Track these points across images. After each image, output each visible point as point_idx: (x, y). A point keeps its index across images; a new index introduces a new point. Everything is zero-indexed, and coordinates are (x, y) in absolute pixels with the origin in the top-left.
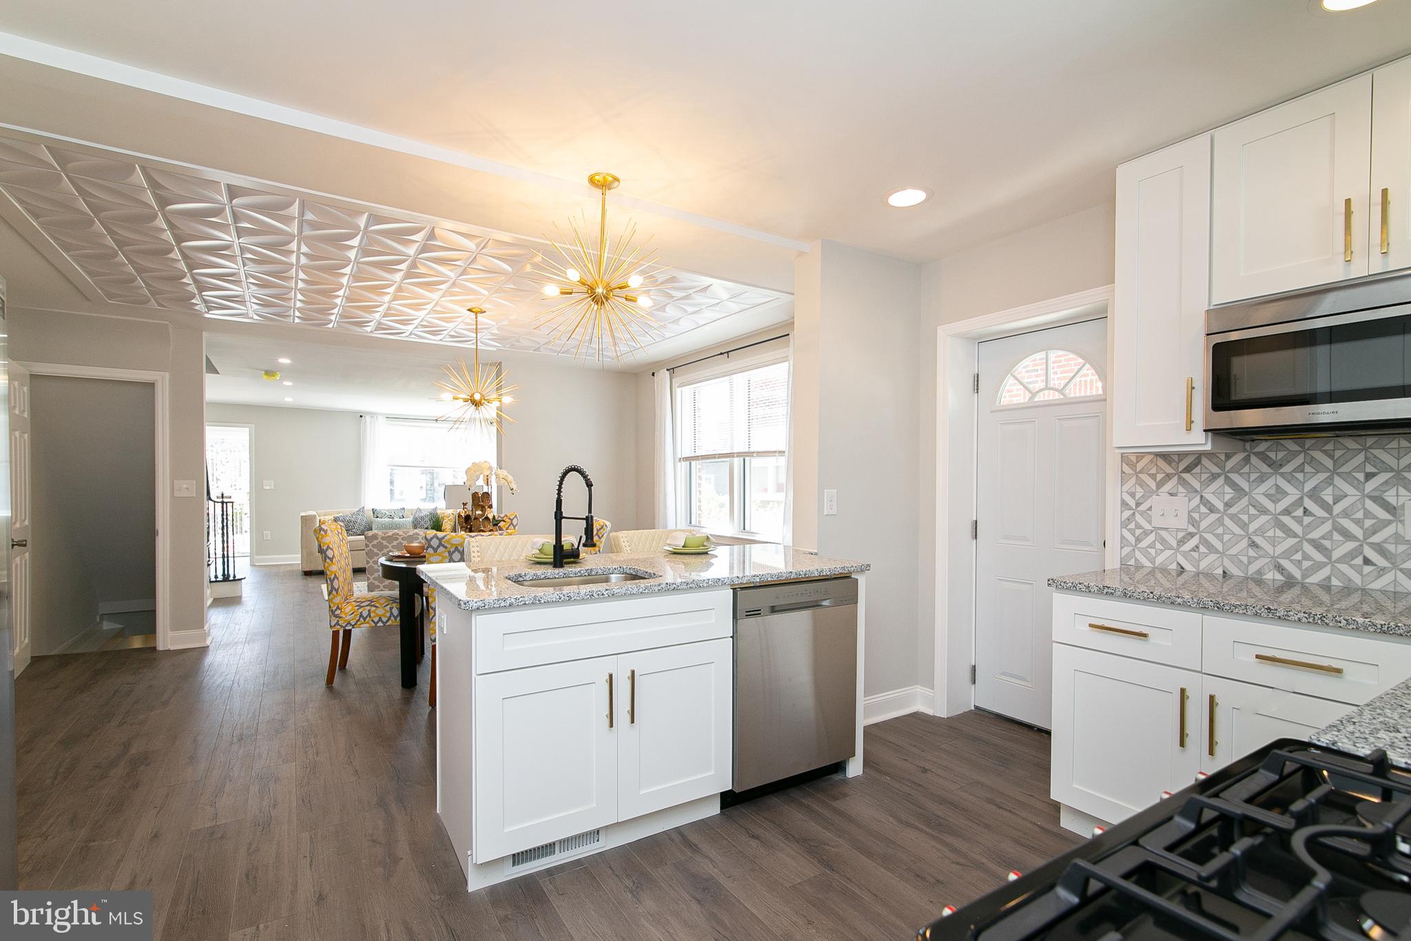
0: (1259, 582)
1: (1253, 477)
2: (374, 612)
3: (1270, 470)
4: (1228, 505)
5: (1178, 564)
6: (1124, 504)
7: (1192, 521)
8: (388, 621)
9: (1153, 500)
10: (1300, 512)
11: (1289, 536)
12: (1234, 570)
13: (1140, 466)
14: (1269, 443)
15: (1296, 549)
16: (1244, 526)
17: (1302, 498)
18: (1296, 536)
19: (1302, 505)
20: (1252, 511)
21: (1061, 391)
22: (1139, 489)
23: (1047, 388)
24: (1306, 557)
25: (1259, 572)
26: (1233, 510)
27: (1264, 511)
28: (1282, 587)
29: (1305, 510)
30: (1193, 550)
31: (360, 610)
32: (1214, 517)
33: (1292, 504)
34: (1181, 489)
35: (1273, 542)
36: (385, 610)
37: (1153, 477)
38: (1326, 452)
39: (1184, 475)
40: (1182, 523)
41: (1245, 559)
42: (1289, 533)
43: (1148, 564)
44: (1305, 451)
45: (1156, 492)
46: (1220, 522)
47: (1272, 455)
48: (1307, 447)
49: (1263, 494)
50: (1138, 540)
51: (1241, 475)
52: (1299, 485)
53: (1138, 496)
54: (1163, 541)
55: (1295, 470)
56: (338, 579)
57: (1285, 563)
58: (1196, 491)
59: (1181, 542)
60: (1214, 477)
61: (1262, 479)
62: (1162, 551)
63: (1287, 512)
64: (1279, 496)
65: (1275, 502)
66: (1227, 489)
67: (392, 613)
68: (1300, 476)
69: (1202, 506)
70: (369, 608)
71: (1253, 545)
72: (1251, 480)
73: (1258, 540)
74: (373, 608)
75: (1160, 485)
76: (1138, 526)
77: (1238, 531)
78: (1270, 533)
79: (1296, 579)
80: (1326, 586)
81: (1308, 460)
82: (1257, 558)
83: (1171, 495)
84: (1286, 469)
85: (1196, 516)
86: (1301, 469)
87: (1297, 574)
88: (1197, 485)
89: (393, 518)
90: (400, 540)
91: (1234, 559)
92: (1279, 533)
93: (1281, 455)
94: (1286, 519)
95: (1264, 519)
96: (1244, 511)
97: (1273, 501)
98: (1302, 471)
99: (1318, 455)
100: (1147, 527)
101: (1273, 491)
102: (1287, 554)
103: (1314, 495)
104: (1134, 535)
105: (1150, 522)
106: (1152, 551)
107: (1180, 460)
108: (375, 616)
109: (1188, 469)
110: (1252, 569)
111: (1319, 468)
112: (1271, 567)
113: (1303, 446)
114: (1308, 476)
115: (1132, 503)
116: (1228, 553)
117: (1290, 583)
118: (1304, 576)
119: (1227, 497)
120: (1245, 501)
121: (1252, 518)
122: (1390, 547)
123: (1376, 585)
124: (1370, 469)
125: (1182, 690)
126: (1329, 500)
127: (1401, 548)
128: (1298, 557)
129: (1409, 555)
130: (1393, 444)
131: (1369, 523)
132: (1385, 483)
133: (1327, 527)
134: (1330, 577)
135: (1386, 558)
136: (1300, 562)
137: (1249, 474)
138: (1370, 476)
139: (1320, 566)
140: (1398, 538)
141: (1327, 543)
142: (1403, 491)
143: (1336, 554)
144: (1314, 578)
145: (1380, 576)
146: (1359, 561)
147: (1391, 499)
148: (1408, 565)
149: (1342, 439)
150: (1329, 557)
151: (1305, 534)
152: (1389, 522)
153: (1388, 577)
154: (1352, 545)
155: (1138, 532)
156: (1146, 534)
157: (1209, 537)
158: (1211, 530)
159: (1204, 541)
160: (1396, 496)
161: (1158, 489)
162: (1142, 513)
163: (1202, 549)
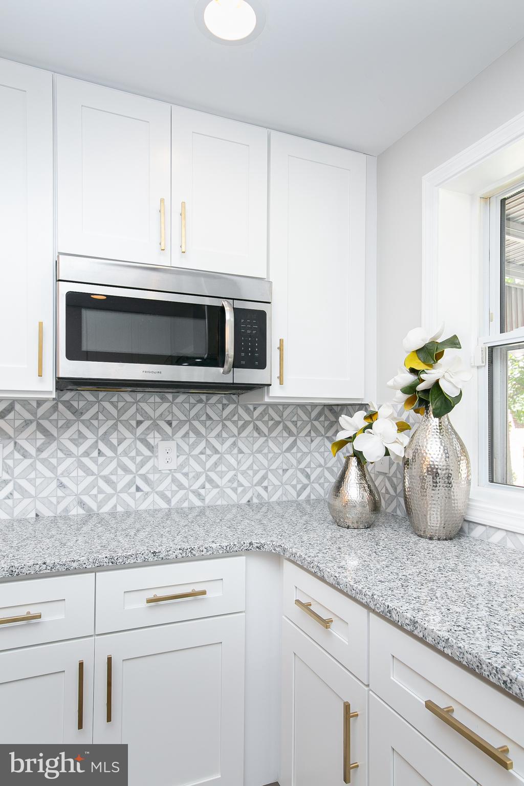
0: (66, 519)
1: (61, 423)
3: (74, 418)
4: (39, 450)
7: (6, 469)
10: (95, 454)
11: (88, 475)
12: (45, 512)
14: (73, 393)
15: (93, 485)
16: (53, 469)
17: (97, 442)
18: (93, 474)
19: (97, 447)
20: (60, 455)
24: (101, 491)
25: (66, 510)
26: (44, 455)
27: (69, 455)
28: (83, 520)
29: (99, 452)
30: (7, 498)
32: (27, 463)
33: (90, 447)
35: (76, 481)
38: (112, 403)
41: (54, 500)
42: (89, 472)
44: (99, 402)
46: (32, 467)
47: (75, 404)
49: (69, 439)
51: (50, 421)
52: (95, 430)
55: (92, 418)
57: (86, 499)
58: (11, 438)
60: (27, 424)
61: (68, 425)
63: (87, 454)
64: (81, 440)
65: (77, 445)
66: (39, 435)
68: (95, 423)
69: (15, 453)
71: (62, 485)
72: (59, 426)
73: (65, 481)
77: (49, 474)
79: (93, 510)
80: (113, 514)
81: (101, 409)
82: (64, 498)
84: (86, 417)
85: (10, 463)
86: (96, 417)
87: (94, 506)
88: (11, 432)
91: (45, 502)
92: (81, 473)
93: (82, 404)
94: (86, 461)
95: (70, 461)
96: (53, 455)
97: (76, 445)
98: (97, 419)
101: (76, 436)
102: (86, 491)
103: (105, 438)
109: (5, 415)
110: (60, 508)
111: (109, 416)
112: (75, 503)
113: (97, 397)
114: (101, 423)
116: (41, 496)
117: (90, 514)
118: (99, 507)
119: (39, 443)
120: (54, 446)
121: (60, 462)
122: (150, 476)
123: (143, 507)
124: (139, 418)
125: (81, 665)
126: (115, 442)
127: (157, 476)
128: (95, 491)
129: (161, 481)
130: (152, 400)
131: (139, 459)
132: (148, 428)
133: (114, 464)
134: (115, 506)
135: (149, 485)
136: (96, 496)
137: (57, 420)
138: (139, 423)
139: (110, 497)
140: (155, 469)
141: (114, 478)
142: (157, 435)
143: (120, 486)
144: (106, 509)
145: (145, 499)
146: (133, 489)
147: (151, 441)
148: (160, 488)
149: (122, 394)
150: (115, 489)
151: (100, 471)
152: (150, 458)
153: (150, 499)
154: (129, 477)
157: (23, 483)
158: (25, 475)
159: (18, 487)
160: (154, 439)
163: (16, 495)
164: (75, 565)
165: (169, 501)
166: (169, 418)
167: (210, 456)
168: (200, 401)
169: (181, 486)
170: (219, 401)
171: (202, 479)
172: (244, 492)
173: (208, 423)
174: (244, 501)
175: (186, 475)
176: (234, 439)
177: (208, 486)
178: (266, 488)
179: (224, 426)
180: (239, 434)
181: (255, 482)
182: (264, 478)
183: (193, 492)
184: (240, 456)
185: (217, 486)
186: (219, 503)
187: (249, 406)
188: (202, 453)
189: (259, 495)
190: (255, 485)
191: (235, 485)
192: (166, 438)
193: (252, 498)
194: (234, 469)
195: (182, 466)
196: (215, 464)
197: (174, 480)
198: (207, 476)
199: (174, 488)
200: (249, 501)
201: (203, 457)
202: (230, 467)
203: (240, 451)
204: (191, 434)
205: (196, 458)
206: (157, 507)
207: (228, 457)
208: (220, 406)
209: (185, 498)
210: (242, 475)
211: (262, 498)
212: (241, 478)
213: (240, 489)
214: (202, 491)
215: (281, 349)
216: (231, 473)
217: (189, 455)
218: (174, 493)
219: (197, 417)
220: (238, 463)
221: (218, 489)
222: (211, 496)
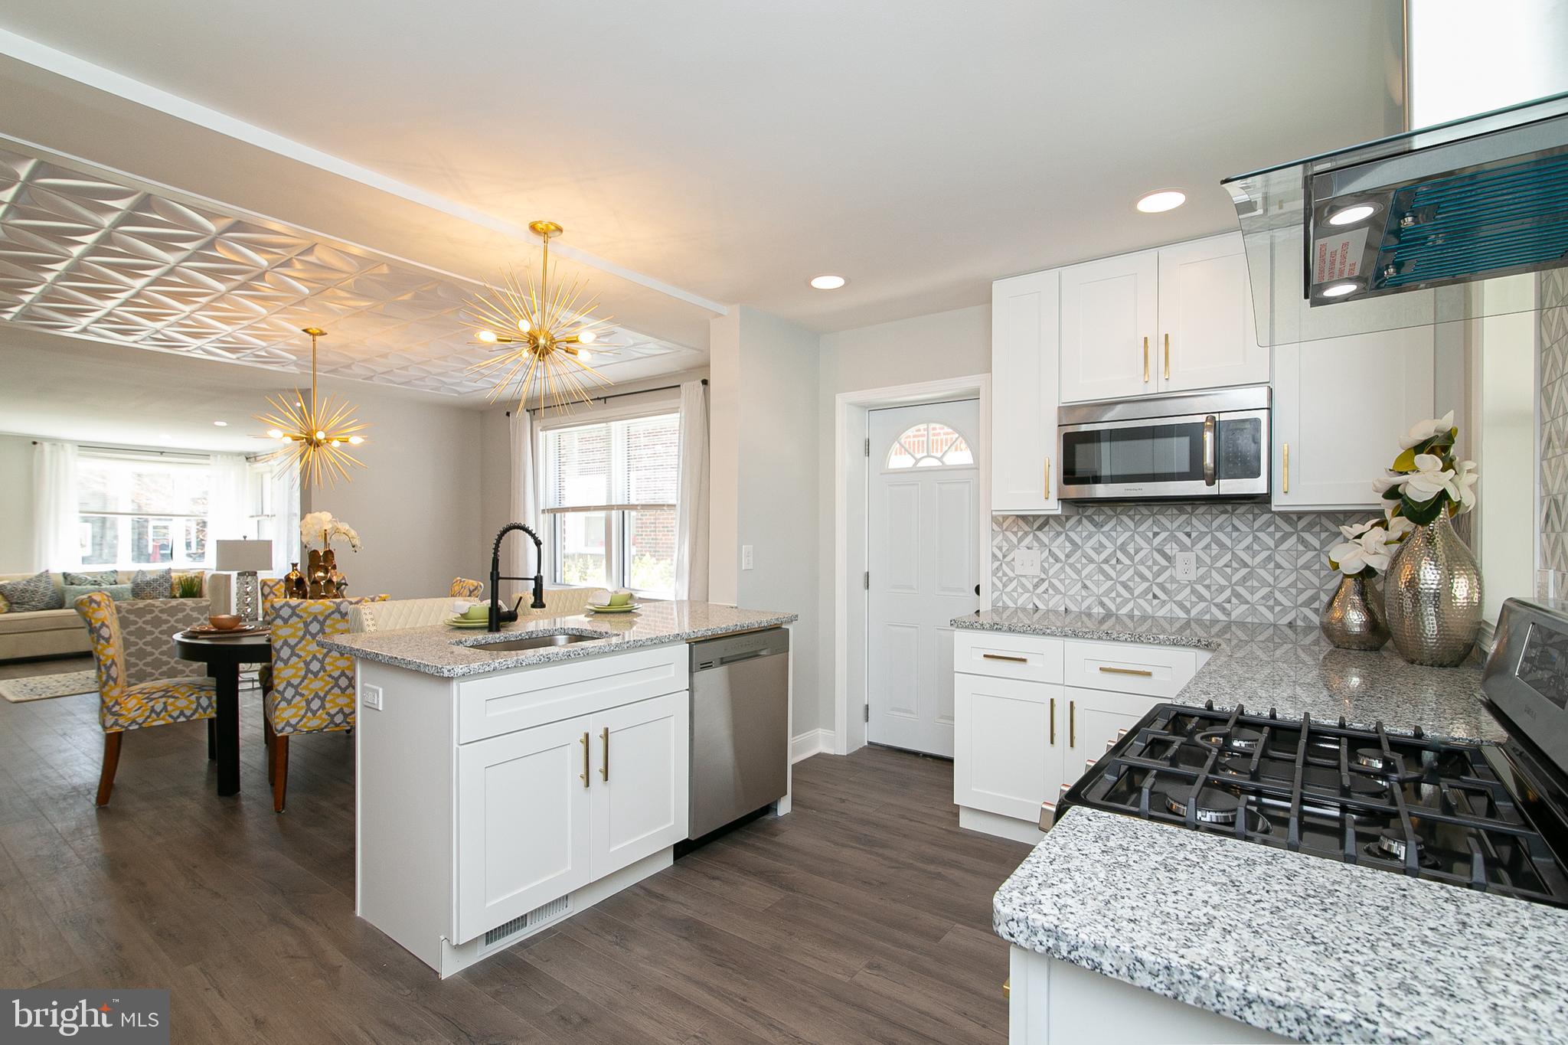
0: (1089, 615)
1: (1084, 534)
2: (172, 704)
3: (1095, 529)
4: (1068, 556)
5: (1034, 604)
6: (994, 556)
7: (1044, 570)
8: (193, 714)
9: (1015, 553)
10: (1114, 561)
11: (1107, 579)
12: (1073, 608)
13: (1005, 526)
14: (1094, 509)
15: (1111, 589)
16: (1078, 572)
17: (1115, 551)
18: (1112, 579)
19: (1115, 556)
20: (1084, 561)
21: (940, 459)
22: (1005, 544)
23: (928, 456)
24: (1119, 595)
25: (1089, 607)
26: (1071, 560)
27: (1091, 561)
28: (1103, 618)
29: (1118, 560)
30: (1044, 592)
31: (151, 704)
32: (1059, 565)
33: (1109, 555)
34: (1035, 544)
35: (1098, 584)
36: (189, 701)
37: (1015, 534)
38: (1129, 516)
39: (1036, 532)
40: (1036, 571)
41: (1079, 598)
42: (1108, 577)
43: (1011, 604)
44: (1117, 517)
45: (1017, 547)
46: (1062, 569)
47: (1097, 518)
48: (1118, 512)
49: (1091, 548)
50: (1005, 586)
51: (1076, 533)
52: (1113, 541)
53: (1004, 549)
54: (1023, 586)
55: (1110, 530)
56: (116, 666)
57: (1105, 600)
58: (1046, 546)
59: (1036, 586)
60: (1058, 534)
61: (1090, 536)
62: (1022, 594)
63: (1106, 561)
64: (1101, 549)
65: (1099, 554)
66: (1067, 544)
67: (199, 704)
68: (1114, 534)
69: (1050, 558)
70: (164, 700)
71: (1085, 587)
72: (1083, 537)
73: (1088, 583)
74: (171, 700)
75: (1020, 540)
76: (1005, 574)
77: (1075, 577)
78: (1096, 578)
79: (1112, 611)
80: (1131, 616)
81: (1119, 522)
82: (1087, 597)
83: (1028, 548)
84: (1105, 529)
85: (1046, 565)
86: (1114, 529)
87: (1113, 608)
88: (1046, 541)
89: (99, 584)
90: (157, 613)
91: (1073, 598)
92: (1102, 578)
93: (1102, 518)
94: (1105, 567)
95: (1092, 566)
96: (1078, 561)
97: (1097, 553)
98: (1115, 531)
99: (1125, 519)
100: (1011, 574)
101: (1097, 545)
102: (1107, 593)
103: (1123, 548)
104: (1001, 581)
105: (1013, 571)
106: (1015, 594)
107: (1035, 521)
108: (174, 710)
109: (1040, 528)
110: (1085, 605)
111: (1127, 528)
112: (1097, 603)
114: (1119, 534)
115: (1000, 556)
116: (1069, 593)
117: (1109, 615)
118: (1117, 610)
119: (1067, 550)
120: (1079, 553)
121: (1084, 566)
122: (1168, 586)
123: (1160, 613)
124: (1156, 529)
125: (1052, 700)
126: (1132, 552)
127: (1175, 586)
128: (1113, 594)
129: (1179, 592)
130: (1169, 512)
131: (1155, 568)
132: (1165, 539)
133: (1131, 572)
134: (1133, 609)
135: (1166, 593)
136: (1114, 598)
137: (1081, 532)
138: (1156, 534)
139: (1127, 601)
140: (1172, 579)
141: (1131, 584)
142: (1174, 544)
143: (1137, 593)
144: (1124, 611)
145: (1162, 607)
146: (1150, 596)
147: (1168, 552)
148: (1178, 598)
149: (1139, 508)
150: (1132, 594)
151: (1118, 577)
152: (1167, 568)
153: (1167, 607)
154: (1146, 585)
155: (1005, 579)
156: (1011, 580)
157: (1055, 582)
158: (1056, 575)
159: (1052, 585)
160: (1171, 549)
161: (1019, 543)
162: (1007, 564)
163: (1051, 591)
164: (1048, 631)
165: (1188, 612)
166: (1188, 529)
167: (1237, 570)
168: (1225, 512)
169: (1201, 598)
171: (1228, 593)
172: (1285, 611)
173: (1235, 534)
174: (1285, 620)
175: (1208, 587)
176: (1269, 552)
177: (1234, 601)
179: (1256, 538)
180: (1276, 547)
181: (1299, 603)
183: (1216, 605)
184: (1278, 571)
185: (1247, 602)
186: (1249, 620)
187: (1291, 515)
188: (1226, 566)
189: (1305, 618)
190: (1301, 606)
191: (1271, 603)
192: (1184, 548)
193: (1295, 619)
194: (1270, 585)
195: (1202, 577)
196: (1244, 579)
197: (1194, 591)
198: (1233, 590)
199: (1194, 599)
200: (1290, 623)
201: (1228, 570)
202: (1264, 583)
203: (1278, 566)
204: (1214, 546)
205: (1220, 571)
206: (1173, 615)
207: (1262, 572)
209: (1207, 611)
210: (1281, 592)
211: (1311, 621)
212: (1278, 595)
213: (1277, 609)
214: (1227, 606)
215: (1285, 454)
216: (1265, 590)
217: (1211, 567)
218: (1193, 605)
219: (1221, 528)
220: (1275, 580)
221: (1247, 606)
222: (1238, 611)
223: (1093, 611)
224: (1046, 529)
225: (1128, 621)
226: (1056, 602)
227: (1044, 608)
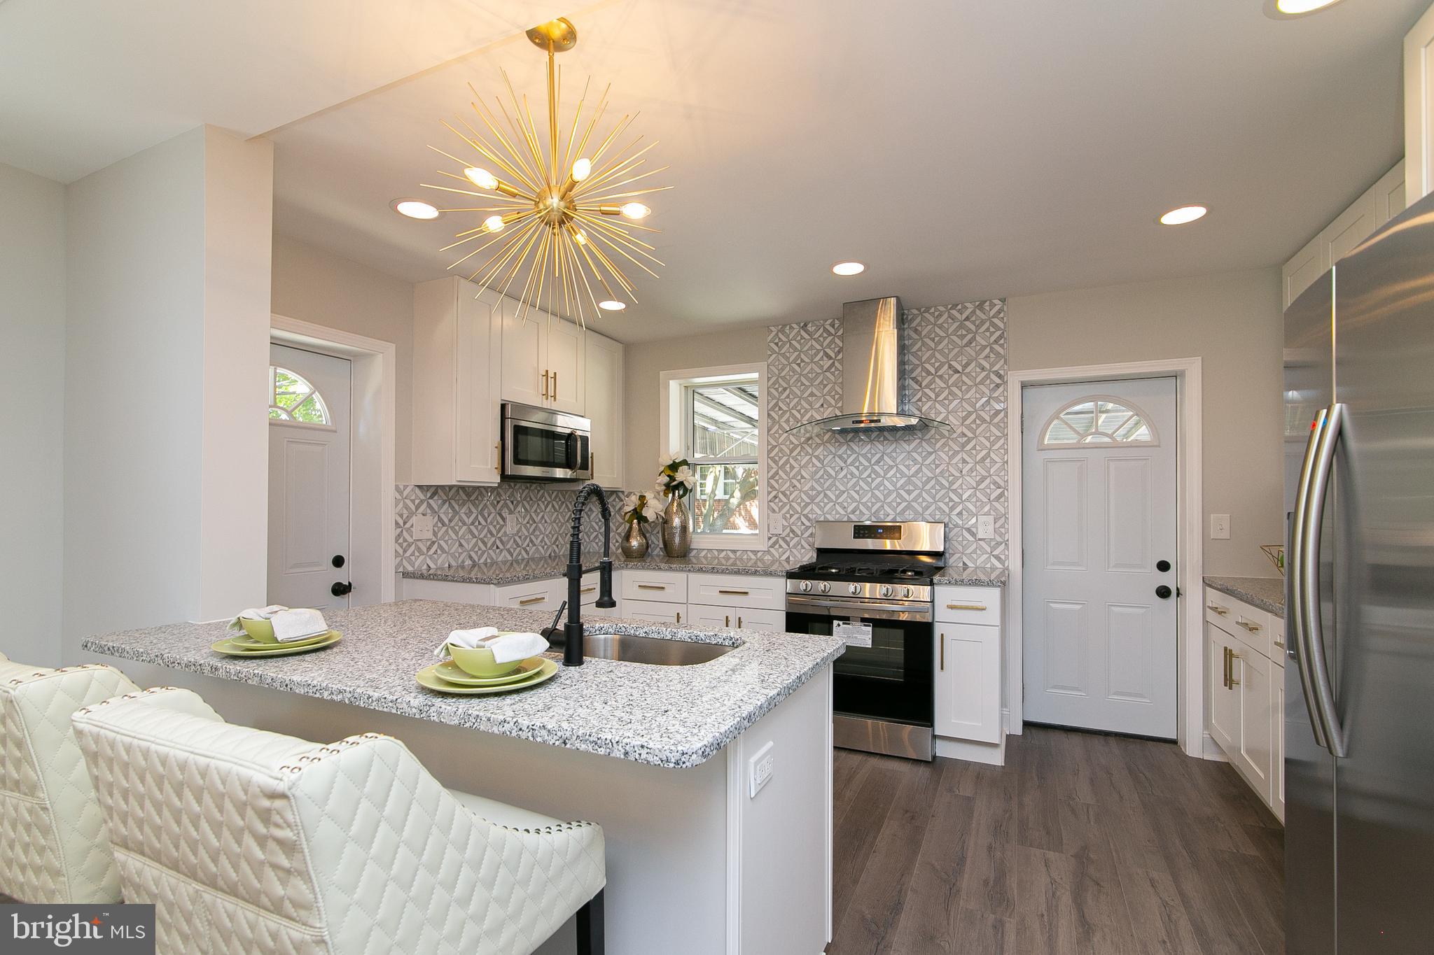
0: (463, 567)
4: (450, 521)
5: (428, 565)
6: (397, 523)
7: (435, 534)
9: (414, 520)
10: (477, 524)
11: (473, 537)
12: (454, 564)
13: (405, 494)
15: (476, 544)
16: (456, 533)
17: (477, 515)
18: (476, 537)
20: (460, 524)
22: (405, 511)
24: (479, 548)
25: (463, 562)
26: (452, 524)
27: (464, 524)
28: (471, 567)
29: (479, 522)
30: (435, 553)
32: (444, 529)
33: (474, 519)
34: (429, 511)
35: (468, 541)
37: (413, 502)
39: (429, 501)
40: (430, 535)
41: (457, 554)
42: (474, 535)
43: (410, 568)
45: (415, 514)
46: (447, 531)
49: (464, 513)
50: (405, 551)
51: (455, 501)
53: (405, 516)
54: (419, 549)
57: (473, 554)
58: (436, 512)
59: (429, 549)
60: (444, 502)
61: (464, 503)
62: (419, 557)
63: (473, 523)
64: (470, 514)
66: (450, 511)
69: (439, 523)
71: (461, 545)
72: (459, 505)
73: (462, 541)
75: (417, 508)
76: (405, 540)
77: (455, 537)
79: (476, 562)
80: (486, 564)
82: (462, 553)
83: (423, 515)
84: (472, 498)
85: (436, 529)
87: (476, 559)
88: (436, 508)
91: (453, 556)
92: (470, 536)
94: (472, 527)
95: (465, 528)
96: (456, 524)
97: (468, 517)
100: (410, 540)
101: (467, 511)
102: (472, 549)
103: (481, 513)
104: (402, 548)
105: (412, 537)
106: (413, 558)
107: (428, 490)
109: (432, 497)
110: (460, 560)
112: (467, 557)
114: (479, 502)
115: (401, 523)
116: (451, 551)
117: (474, 564)
118: (479, 560)
119: (450, 515)
120: (456, 518)
121: (460, 528)
122: (503, 538)
123: (500, 559)
124: (498, 499)
127: (507, 538)
129: (508, 541)
131: (498, 526)
132: (502, 506)
133: (485, 530)
134: (486, 558)
135: (502, 544)
137: (458, 500)
138: (498, 502)
139: (484, 552)
141: (486, 539)
142: (507, 511)
143: (489, 545)
144: (483, 560)
145: (501, 554)
146: (495, 547)
147: (503, 514)
148: (508, 546)
150: (486, 547)
151: (479, 535)
152: (503, 525)
153: (503, 554)
154: (493, 539)
155: (405, 544)
156: (409, 545)
157: (442, 543)
158: (442, 538)
159: (440, 547)
160: (505, 513)
161: (416, 511)
162: (408, 530)
163: (439, 552)
165: (511, 555)
166: (512, 499)
167: (531, 524)
168: (527, 488)
169: (518, 545)
170: (536, 488)
171: (528, 540)
173: (531, 502)
174: (547, 554)
175: (520, 537)
176: (543, 513)
177: (530, 544)
178: (557, 546)
179: (538, 504)
180: (545, 509)
181: (552, 542)
182: (557, 539)
183: (523, 548)
184: (546, 525)
186: (536, 556)
188: (527, 522)
192: (511, 512)
195: (518, 532)
197: (515, 541)
198: (530, 538)
199: (515, 546)
200: (549, 555)
201: (528, 525)
202: (541, 532)
203: (546, 521)
204: (523, 509)
205: (525, 526)
206: (506, 559)
207: (540, 525)
208: (536, 491)
209: (520, 553)
210: (547, 537)
213: (546, 547)
214: (527, 548)
215: (592, 457)
216: (541, 536)
217: (521, 524)
219: (525, 498)
223: (466, 563)
224: (436, 498)
225: (483, 566)
226: (443, 560)
227: (456, 565)
